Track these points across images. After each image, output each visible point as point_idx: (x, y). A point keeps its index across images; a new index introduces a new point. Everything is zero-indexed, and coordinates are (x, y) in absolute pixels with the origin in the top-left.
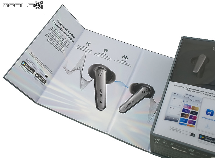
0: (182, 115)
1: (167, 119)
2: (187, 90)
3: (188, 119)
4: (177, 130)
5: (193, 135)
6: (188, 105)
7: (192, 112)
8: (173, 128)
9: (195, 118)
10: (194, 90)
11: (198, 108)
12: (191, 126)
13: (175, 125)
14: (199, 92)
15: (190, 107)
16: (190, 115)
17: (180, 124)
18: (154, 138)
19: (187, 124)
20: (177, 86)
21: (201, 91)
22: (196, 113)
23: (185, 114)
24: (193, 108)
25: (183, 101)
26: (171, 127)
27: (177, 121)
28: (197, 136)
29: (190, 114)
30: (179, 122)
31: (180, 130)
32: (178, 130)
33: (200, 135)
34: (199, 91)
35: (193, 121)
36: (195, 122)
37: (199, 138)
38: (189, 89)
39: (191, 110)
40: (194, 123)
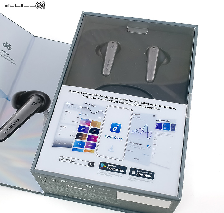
0: (78, 136)
1: (55, 145)
2: (87, 97)
3: (86, 141)
4: (69, 160)
5: (91, 164)
6: (86, 120)
7: (92, 131)
8: (64, 158)
9: (95, 139)
10: (96, 95)
11: (101, 123)
12: (89, 151)
13: (67, 152)
14: (103, 98)
15: (88, 122)
16: (89, 136)
17: (74, 150)
18: (38, 176)
19: (84, 148)
20: (72, 92)
21: (105, 97)
22: (97, 131)
23: (81, 135)
24: (94, 123)
25: (80, 115)
26: (61, 157)
27: (70, 146)
28: (97, 165)
29: (88, 134)
30: (73, 147)
31: (74, 160)
32: (71, 159)
33: (101, 163)
34: (102, 96)
35: (92, 144)
36: (95, 144)
37: (100, 168)
38: (90, 96)
39: (90, 127)
40: (93, 146)
